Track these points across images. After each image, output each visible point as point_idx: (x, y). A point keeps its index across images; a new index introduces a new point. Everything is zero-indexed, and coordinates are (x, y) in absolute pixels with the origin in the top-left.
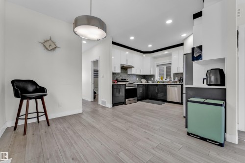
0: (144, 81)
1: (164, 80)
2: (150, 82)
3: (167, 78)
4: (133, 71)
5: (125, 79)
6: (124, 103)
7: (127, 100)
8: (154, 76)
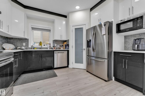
8: (28, 41)
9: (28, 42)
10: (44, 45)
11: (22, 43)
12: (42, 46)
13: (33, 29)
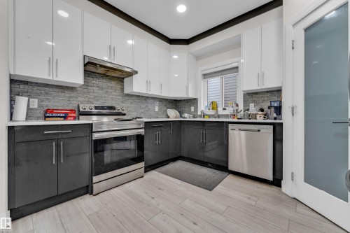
0: (173, 115)
1: (221, 112)
2: (186, 115)
3: (226, 105)
4: (137, 86)
5: (113, 108)
6: (88, 190)
7: (95, 179)
8: (197, 102)
9: (197, 105)
10: (224, 109)
11: (190, 106)
12: (217, 111)
13: (206, 76)
